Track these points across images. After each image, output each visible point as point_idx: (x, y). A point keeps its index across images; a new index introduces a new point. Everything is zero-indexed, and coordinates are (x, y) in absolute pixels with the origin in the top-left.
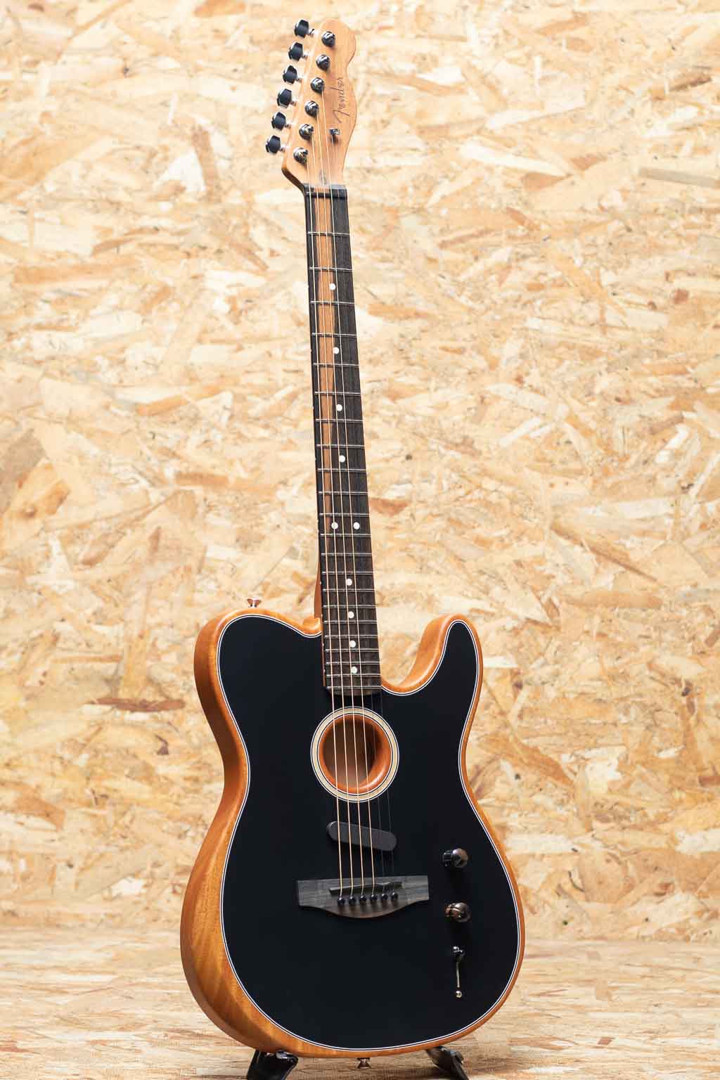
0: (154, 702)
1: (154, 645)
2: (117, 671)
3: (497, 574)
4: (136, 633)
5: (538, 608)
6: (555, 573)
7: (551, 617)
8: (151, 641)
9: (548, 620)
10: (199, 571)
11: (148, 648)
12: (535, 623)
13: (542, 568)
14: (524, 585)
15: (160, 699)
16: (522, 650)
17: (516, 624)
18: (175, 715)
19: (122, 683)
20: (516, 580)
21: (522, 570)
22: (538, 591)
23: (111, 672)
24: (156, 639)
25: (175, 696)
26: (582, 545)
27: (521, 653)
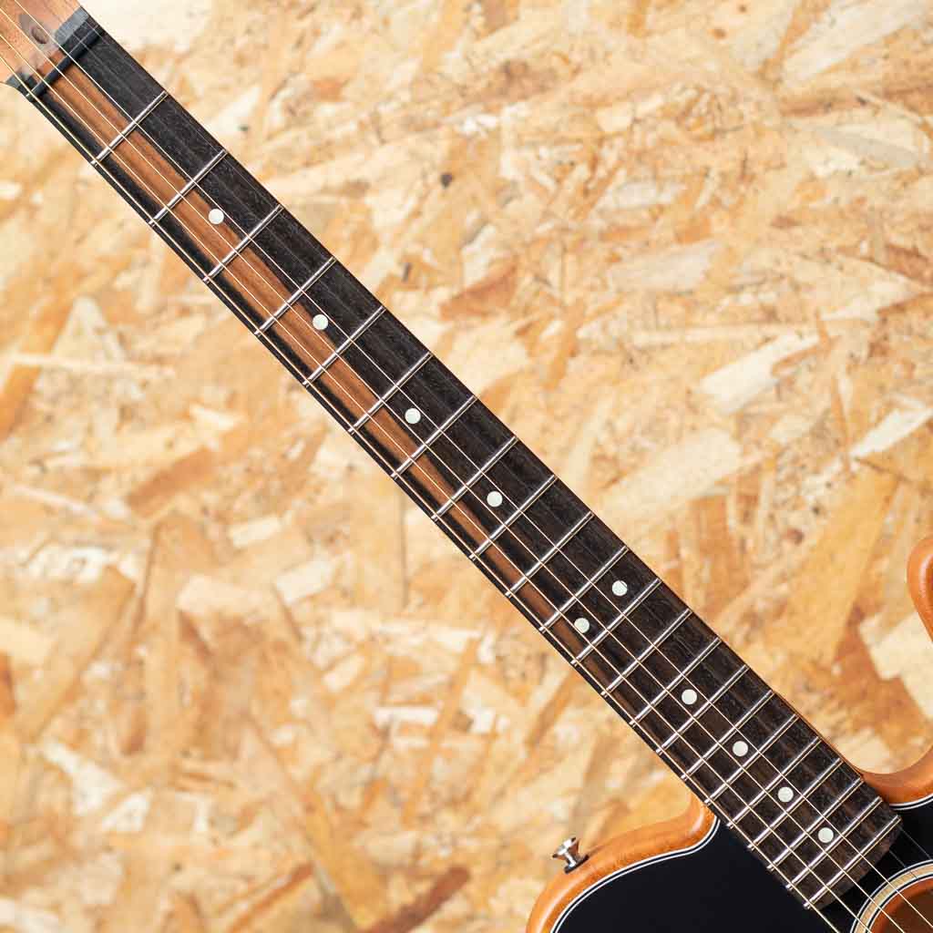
0: (419, 898)
1: (339, 808)
2: (322, 889)
3: (763, 272)
4: (298, 810)
5: (882, 278)
6: (859, 192)
7: (916, 276)
8: (328, 805)
9: (917, 287)
10: (300, 637)
11: (335, 819)
12: (899, 308)
13: (828, 200)
14: (824, 255)
15: (423, 888)
16: (918, 373)
17: (866, 335)
18: (467, 897)
19: (347, 904)
20: (804, 256)
21: (798, 231)
22: (856, 247)
23: (316, 896)
24: (334, 797)
25: (442, 868)
26: (863, 102)
27: (920, 383)
